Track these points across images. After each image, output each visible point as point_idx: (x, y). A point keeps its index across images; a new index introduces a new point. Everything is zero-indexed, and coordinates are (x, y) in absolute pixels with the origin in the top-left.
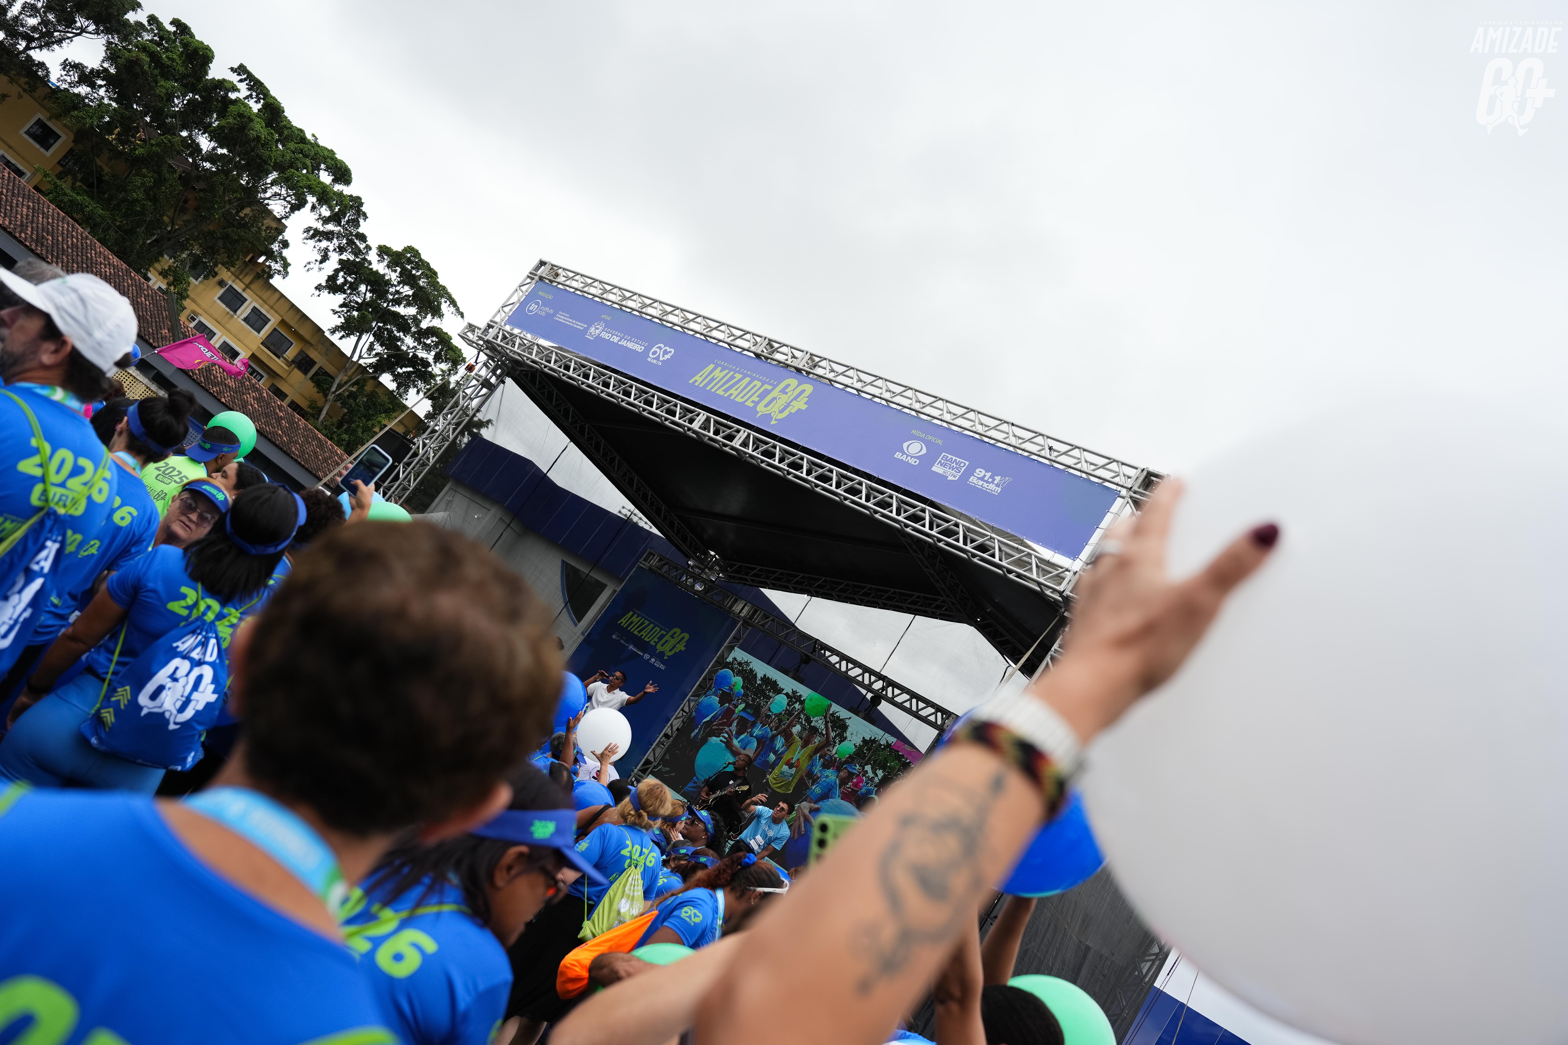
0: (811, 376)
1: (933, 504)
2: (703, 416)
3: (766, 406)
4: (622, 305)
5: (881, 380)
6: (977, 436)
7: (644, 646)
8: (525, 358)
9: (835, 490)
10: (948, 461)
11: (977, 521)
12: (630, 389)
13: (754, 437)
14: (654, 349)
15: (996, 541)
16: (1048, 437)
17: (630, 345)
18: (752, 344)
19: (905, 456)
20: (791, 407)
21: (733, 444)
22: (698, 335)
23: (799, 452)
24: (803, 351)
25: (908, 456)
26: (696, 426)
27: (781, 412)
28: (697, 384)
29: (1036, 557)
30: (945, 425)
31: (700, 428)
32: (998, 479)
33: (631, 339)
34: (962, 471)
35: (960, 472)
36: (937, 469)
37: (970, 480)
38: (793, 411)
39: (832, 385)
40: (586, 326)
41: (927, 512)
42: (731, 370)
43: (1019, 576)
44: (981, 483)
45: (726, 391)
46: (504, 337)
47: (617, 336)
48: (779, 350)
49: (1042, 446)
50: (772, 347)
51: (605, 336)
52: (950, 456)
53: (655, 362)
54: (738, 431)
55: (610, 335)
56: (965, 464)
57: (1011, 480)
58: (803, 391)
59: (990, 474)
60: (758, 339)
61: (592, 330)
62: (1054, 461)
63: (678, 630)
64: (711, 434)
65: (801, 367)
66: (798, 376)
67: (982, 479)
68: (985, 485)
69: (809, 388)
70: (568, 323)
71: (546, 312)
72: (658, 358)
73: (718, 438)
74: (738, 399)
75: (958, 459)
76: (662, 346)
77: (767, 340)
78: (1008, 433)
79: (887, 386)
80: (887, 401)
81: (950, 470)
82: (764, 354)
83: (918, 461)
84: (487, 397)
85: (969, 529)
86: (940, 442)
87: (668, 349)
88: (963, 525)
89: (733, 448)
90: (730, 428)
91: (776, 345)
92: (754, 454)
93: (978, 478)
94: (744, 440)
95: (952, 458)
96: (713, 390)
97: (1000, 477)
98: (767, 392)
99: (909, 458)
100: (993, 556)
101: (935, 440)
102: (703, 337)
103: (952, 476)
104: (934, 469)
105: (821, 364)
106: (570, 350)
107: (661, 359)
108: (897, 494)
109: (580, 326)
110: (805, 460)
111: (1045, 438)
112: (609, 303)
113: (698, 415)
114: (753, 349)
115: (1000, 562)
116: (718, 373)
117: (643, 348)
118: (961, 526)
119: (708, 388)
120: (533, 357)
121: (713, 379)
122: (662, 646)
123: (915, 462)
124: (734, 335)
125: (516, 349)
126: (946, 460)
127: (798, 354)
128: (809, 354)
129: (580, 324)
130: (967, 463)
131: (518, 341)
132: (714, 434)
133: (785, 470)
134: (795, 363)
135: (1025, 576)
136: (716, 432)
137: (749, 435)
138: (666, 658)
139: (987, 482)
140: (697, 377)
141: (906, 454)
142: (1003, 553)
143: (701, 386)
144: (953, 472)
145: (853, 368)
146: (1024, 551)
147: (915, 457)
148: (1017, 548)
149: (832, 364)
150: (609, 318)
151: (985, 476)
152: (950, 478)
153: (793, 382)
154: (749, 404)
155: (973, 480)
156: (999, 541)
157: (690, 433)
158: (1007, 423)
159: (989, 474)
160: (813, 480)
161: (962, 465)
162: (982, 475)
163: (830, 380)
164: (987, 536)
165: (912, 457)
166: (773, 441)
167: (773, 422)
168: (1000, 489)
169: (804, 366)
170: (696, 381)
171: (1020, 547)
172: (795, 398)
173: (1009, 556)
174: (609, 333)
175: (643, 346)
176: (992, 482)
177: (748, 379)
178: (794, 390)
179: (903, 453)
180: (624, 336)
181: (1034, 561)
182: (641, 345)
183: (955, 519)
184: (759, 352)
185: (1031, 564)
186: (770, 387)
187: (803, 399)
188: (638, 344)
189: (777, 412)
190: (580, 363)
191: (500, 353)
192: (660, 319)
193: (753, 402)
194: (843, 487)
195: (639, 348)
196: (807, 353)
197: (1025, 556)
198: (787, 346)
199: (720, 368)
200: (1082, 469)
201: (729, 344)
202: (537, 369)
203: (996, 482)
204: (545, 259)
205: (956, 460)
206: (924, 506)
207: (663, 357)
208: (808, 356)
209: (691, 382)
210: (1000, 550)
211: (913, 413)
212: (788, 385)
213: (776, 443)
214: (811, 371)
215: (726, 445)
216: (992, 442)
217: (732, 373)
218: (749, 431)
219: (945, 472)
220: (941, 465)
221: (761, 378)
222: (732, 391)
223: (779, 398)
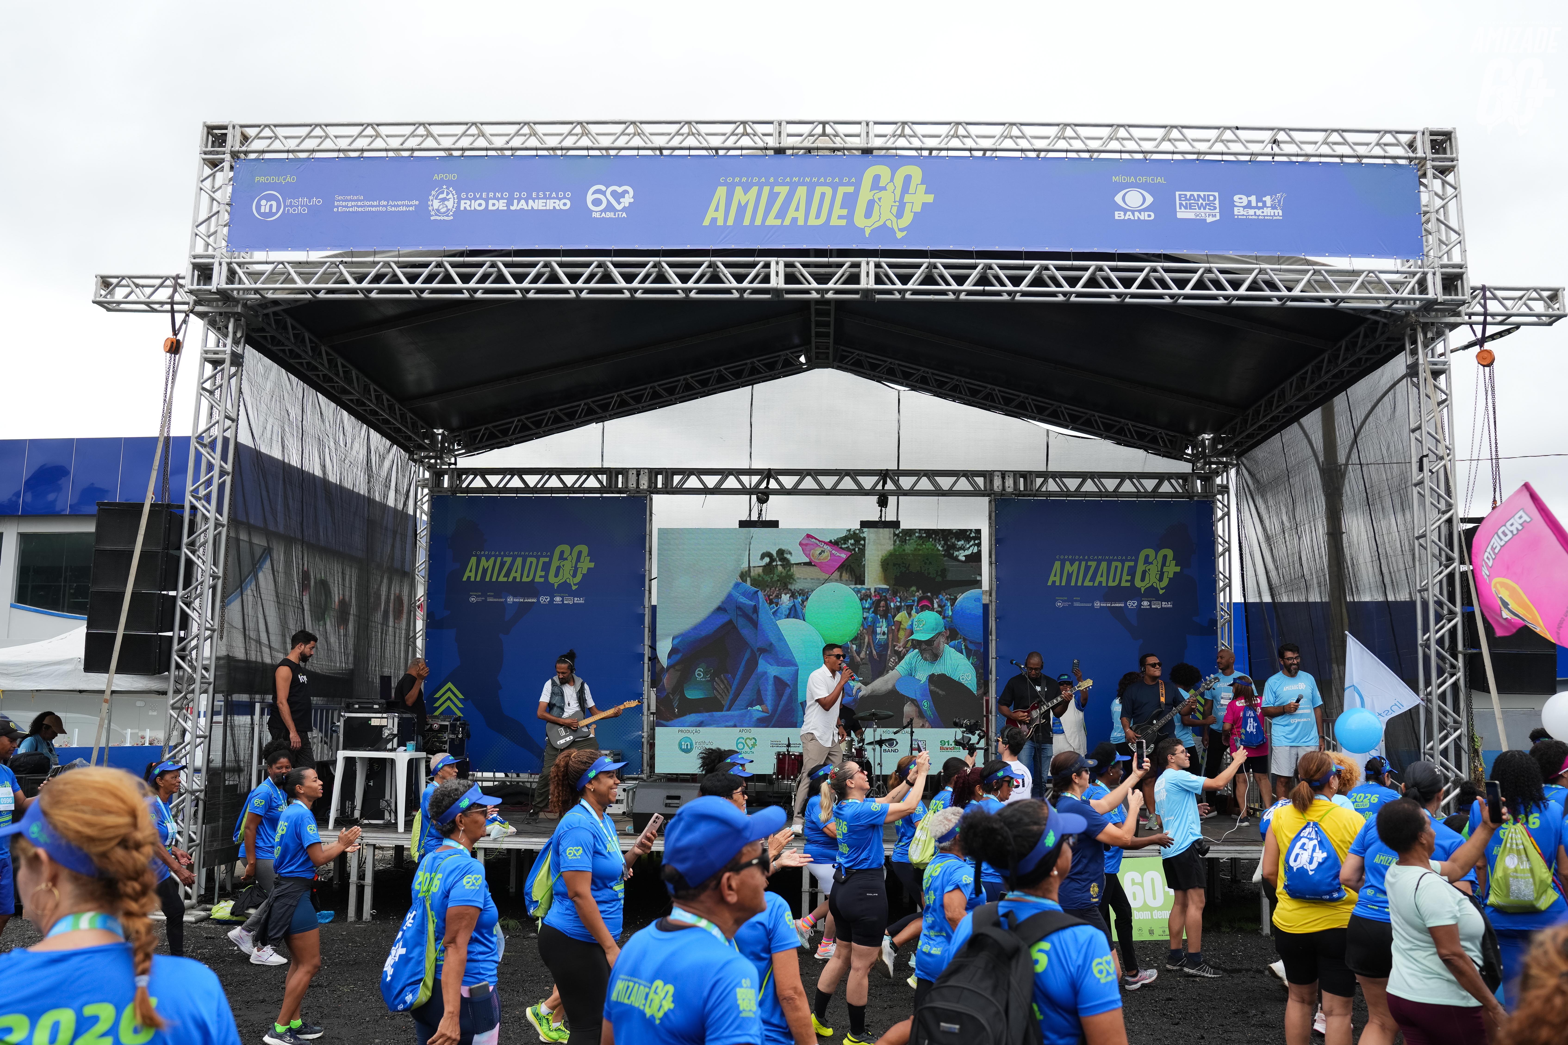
1: (1214, 259)
2: (778, 264)
3: (867, 216)
5: (1014, 127)
7: (531, 589)
9: (1071, 290)
10: (1190, 199)
13: (892, 265)
14: (590, 198)
15: (1323, 272)
16: (1292, 130)
17: (538, 205)
19: (1128, 213)
20: (909, 204)
21: (857, 285)
23: (977, 261)
25: (1133, 212)
26: (776, 282)
27: (899, 216)
28: (720, 223)
29: (1379, 272)
31: (786, 282)
32: (1268, 199)
33: (530, 195)
34: (1217, 206)
35: (1215, 208)
36: (1183, 214)
37: (1236, 213)
38: (918, 208)
40: (416, 202)
41: (1215, 271)
42: (760, 186)
44: (1251, 212)
45: (780, 217)
47: (496, 199)
51: (472, 205)
52: (1188, 194)
53: (610, 215)
54: (857, 266)
55: (482, 202)
56: (1214, 196)
57: (1285, 195)
58: (908, 177)
61: (435, 204)
62: (1322, 156)
63: (566, 548)
64: (815, 285)
65: (865, 145)
66: (874, 159)
67: (1249, 206)
68: (1259, 212)
70: (374, 209)
71: (307, 206)
72: (611, 208)
73: (824, 286)
74: (813, 222)
75: (1202, 194)
76: (604, 187)
80: (1043, 151)
81: (1202, 210)
83: (1151, 214)
86: (1160, 180)
87: (619, 189)
88: (1271, 270)
90: (841, 265)
92: (907, 286)
93: (1244, 207)
94: (877, 274)
95: (1193, 195)
96: (758, 223)
97: (1269, 197)
98: (851, 197)
99: (1137, 214)
101: (1152, 180)
103: (1212, 216)
104: (1180, 216)
106: (423, 248)
107: (619, 206)
108: (1161, 264)
109: (403, 206)
110: (995, 267)
111: (1288, 131)
113: (768, 267)
114: (771, 145)
115: (1345, 294)
116: (742, 196)
117: (567, 201)
119: (746, 222)
120: (353, 284)
121: (741, 209)
122: (556, 575)
123: (1149, 216)
125: (301, 284)
126: (1186, 199)
128: (868, 124)
129: (399, 203)
130: (1216, 194)
132: (820, 283)
133: (973, 291)
134: (858, 143)
136: (821, 280)
137: (878, 265)
138: (574, 588)
139: (1258, 208)
140: (712, 214)
141: (1130, 210)
143: (730, 222)
144: (1207, 210)
145: (956, 124)
147: (1145, 210)
150: (453, 177)
151: (1250, 202)
152: (1210, 220)
153: (880, 171)
154: (837, 222)
155: (1241, 212)
156: (1326, 271)
158: (1227, 129)
159: (1253, 198)
160: (1013, 289)
161: (1211, 198)
162: (1245, 202)
164: (1307, 270)
165: (1140, 211)
166: (922, 260)
167: (900, 235)
168: (1280, 211)
170: (714, 220)
172: (905, 192)
174: (475, 199)
175: (564, 198)
176: (1264, 206)
177: (801, 190)
178: (892, 180)
179: (1125, 211)
180: (515, 195)
181: (1382, 278)
182: (559, 199)
183: (1257, 266)
184: (786, 144)
186: (851, 189)
187: (919, 188)
188: (550, 198)
189: (893, 219)
190: (463, 263)
193: (840, 217)
194: (1081, 282)
195: (562, 204)
199: (739, 190)
203: (1269, 204)
204: (214, 122)
205: (1199, 196)
206: (1205, 265)
207: (618, 203)
209: (709, 223)
212: (877, 177)
213: (927, 260)
215: (833, 291)
217: (766, 190)
218: (877, 260)
219: (1197, 215)
220: (1186, 208)
221: (822, 180)
222: (791, 214)
223: (880, 199)
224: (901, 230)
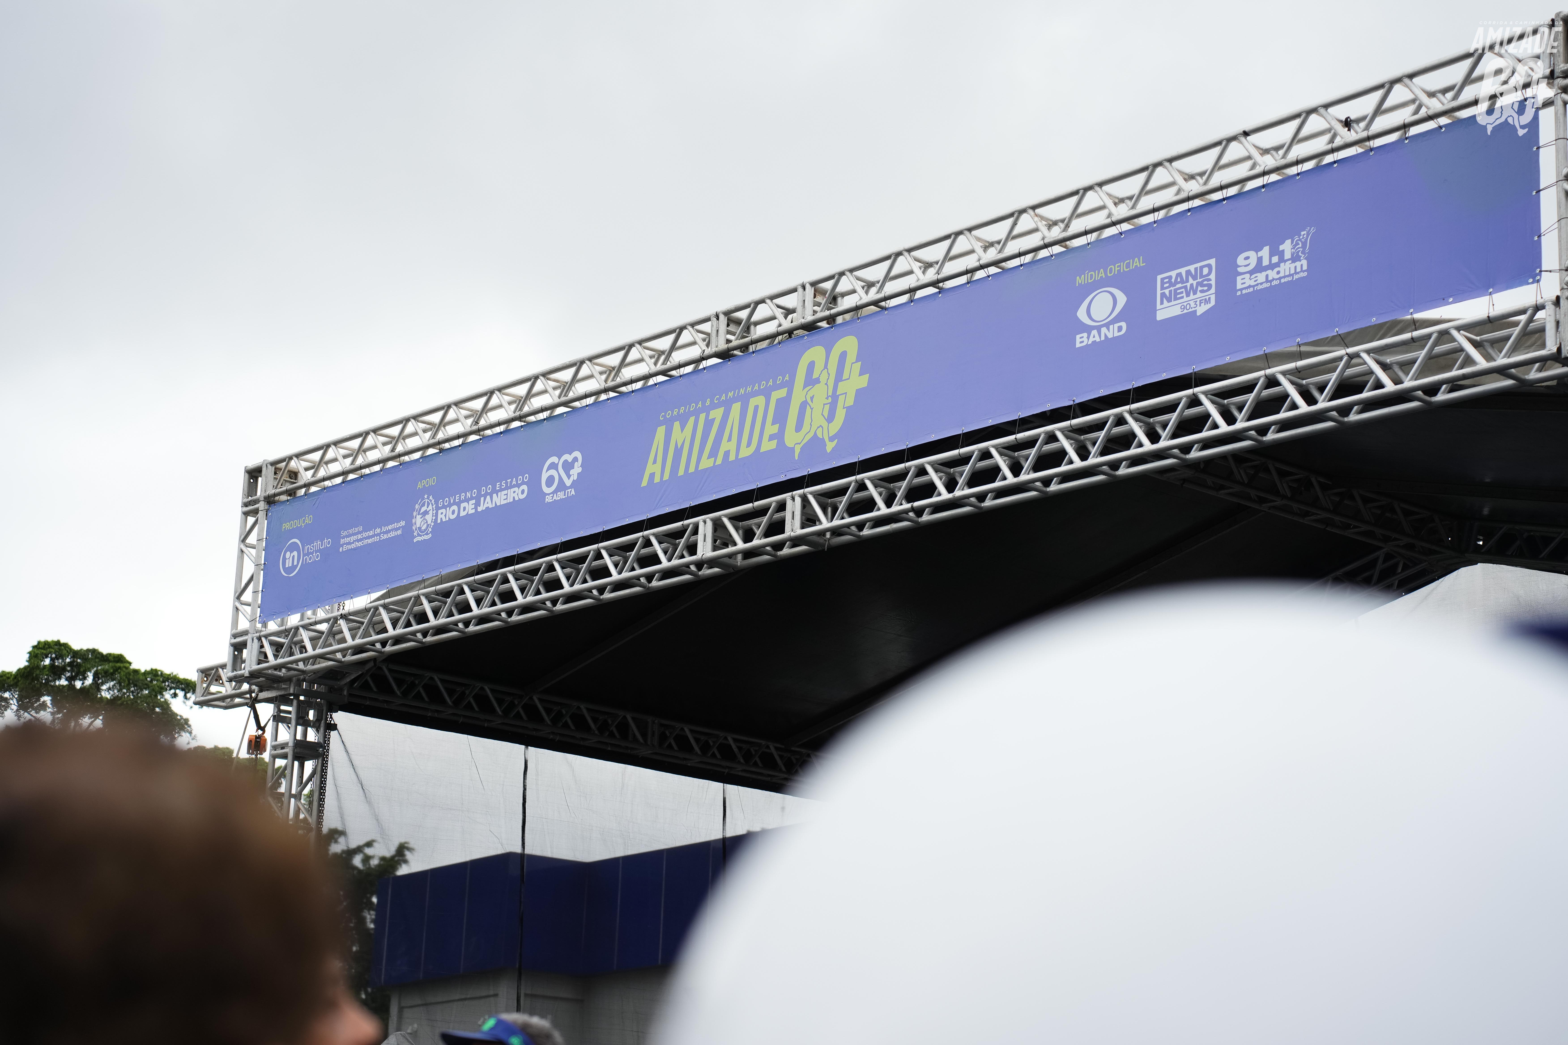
0: (839, 320)
1: (1202, 379)
2: (705, 525)
3: (798, 428)
4: (439, 443)
5: (961, 237)
6: (1197, 203)
8: (339, 656)
9: (1016, 480)
10: (1176, 283)
11: (1303, 349)
12: (553, 574)
13: (817, 495)
14: (545, 476)
15: (1364, 356)
16: (1327, 106)
17: (500, 499)
18: (703, 345)
19: (1095, 332)
20: (841, 399)
21: (788, 533)
22: (603, 397)
23: (908, 464)
24: (794, 290)
25: (1098, 329)
26: (705, 550)
27: (830, 418)
28: (657, 479)
29: (1459, 329)
30: (1125, 227)
31: (715, 549)
32: (1287, 247)
33: (494, 487)
34: (1213, 282)
35: (1210, 287)
36: (1166, 311)
37: (1239, 286)
38: (850, 402)
39: (885, 309)
40: (403, 523)
41: (1203, 398)
42: (696, 414)
43: (1455, 385)
44: (1261, 277)
45: (713, 454)
46: (278, 648)
47: (467, 500)
48: (754, 318)
49: (1329, 130)
50: (738, 322)
51: (447, 515)
52: (1173, 274)
53: (561, 495)
54: (782, 507)
55: (455, 508)
56: (1209, 266)
57: (1313, 230)
58: (843, 356)
59: (1266, 249)
60: (706, 327)
61: (418, 521)
62: (1369, 138)
64: (741, 545)
65: (810, 318)
66: (816, 336)
67: (1259, 268)
68: (1272, 274)
69: (849, 344)
70: (370, 541)
71: (319, 551)
72: (562, 486)
73: (756, 542)
74: (745, 452)
75: (1192, 268)
76: (554, 459)
77: (722, 317)
78: (1249, 158)
79: (978, 239)
80: (995, 263)
81: (1192, 297)
82: (735, 343)
83: (1124, 325)
84: (321, 773)
85: (1298, 372)
86: (1138, 263)
87: (568, 457)
88: (1284, 373)
89: (796, 541)
90: (763, 512)
91: (743, 315)
92: (837, 522)
93: (1251, 273)
94: (803, 513)
95: (1179, 275)
96: (692, 469)
97: (1288, 242)
98: (784, 405)
99: (1104, 330)
100: (1379, 385)
101: (1128, 266)
102: (612, 394)
103: (1202, 303)
104: (1161, 315)
105: (840, 288)
106: (405, 582)
107: (568, 483)
108: (1127, 407)
109: (393, 530)
110: (929, 469)
111: (1322, 110)
112: (417, 455)
113: (695, 532)
114: (708, 351)
115: (1399, 387)
116: (679, 435)
117: (525, 487)
118: (1281, 379)
119: (681, 472)
120: (350, 642)
121: (678, 452)
123: (1120, 329)
124: (663, 352)
125: (310, 652)
126: (1172, 284)
127: (789, 301)
128: (808, 286)
129: (390, 527)
130: (1212, 262)
131: (305, 636)
132: (745, 542)
133: (906, 512)
134: (797, 319)
135: (1465, 377)
136: (748, 536)
137: (804, 499)
139: (1272, 266)
140: (650, 468)
141: (1094, 328)
142: (1396, 369)
143: (666, 477)
144: (1199, 294)
145: (899, 254)
146: (1429, 336)
147: (1113, 321)
148: (1413, 339)
149: (859, 273)
150: (431, 481)
151: (1260, 259)
152: (1201, 310)
153: (815, 354)
154: (768, 446)
155: (1243, 282)
156: (1368, 352)
157: (706, 572)
158: (1234, 138)
159: (1265, 252)
160: (968, 491)
161: (1206, 271)
162: (1253, 262)
163: (875, 303)
164: (1340, 358)
165: (1107, 326)
166: (853, 478)
167: (830, 446)
168: (1304, 263)
169: (815, 312)
170: (652, 475)
171: (1416, 334)
172: (839, 378)
173: (1407, 365)
174: (450, 505)
175: (523, 483)
176: (1282, 260)
177: (736, 407)
178: (826, 367)
179: (1088, 329)
180: (479, 491)
181: (1461, 339)
182: (518, 486)
183: (1262, 373)
184: (722, 346)
185: (1461, 350)
186: (782, 393)
187: (853, 368)
188: (512, 487)
189: (825, 424)
190: (437, 593)
191: (288, 680)
192: (520, 418)
193: (771, 438)
194: (1026, 465)
195: (518, 493)
196: (804, 287)
197: (1436, 343)
198: (762, 301)
199: (677, 425)
200: (1430, 113)
201: (664, 373)
202: (373, 659)
203: (1288, 255)
204: (252, 463)
205: (1188, 273)
206: (1189, 392)
207: (569, 476)
208: (810, 291)
209: (644, 483)
210: (1385, 367)
211: (1057, 249)
212: (811, 365)
213: (859, 477)
214: (833, 311)
215: (779, 546)
216: (1232, 191)
217: (703, 416)
218: (801, 491)
219: (1185, 308)
220: (1169, 300)
221: (756, 388)
222: (725, 446)
223: (812, 398)
224: (831, 439)
